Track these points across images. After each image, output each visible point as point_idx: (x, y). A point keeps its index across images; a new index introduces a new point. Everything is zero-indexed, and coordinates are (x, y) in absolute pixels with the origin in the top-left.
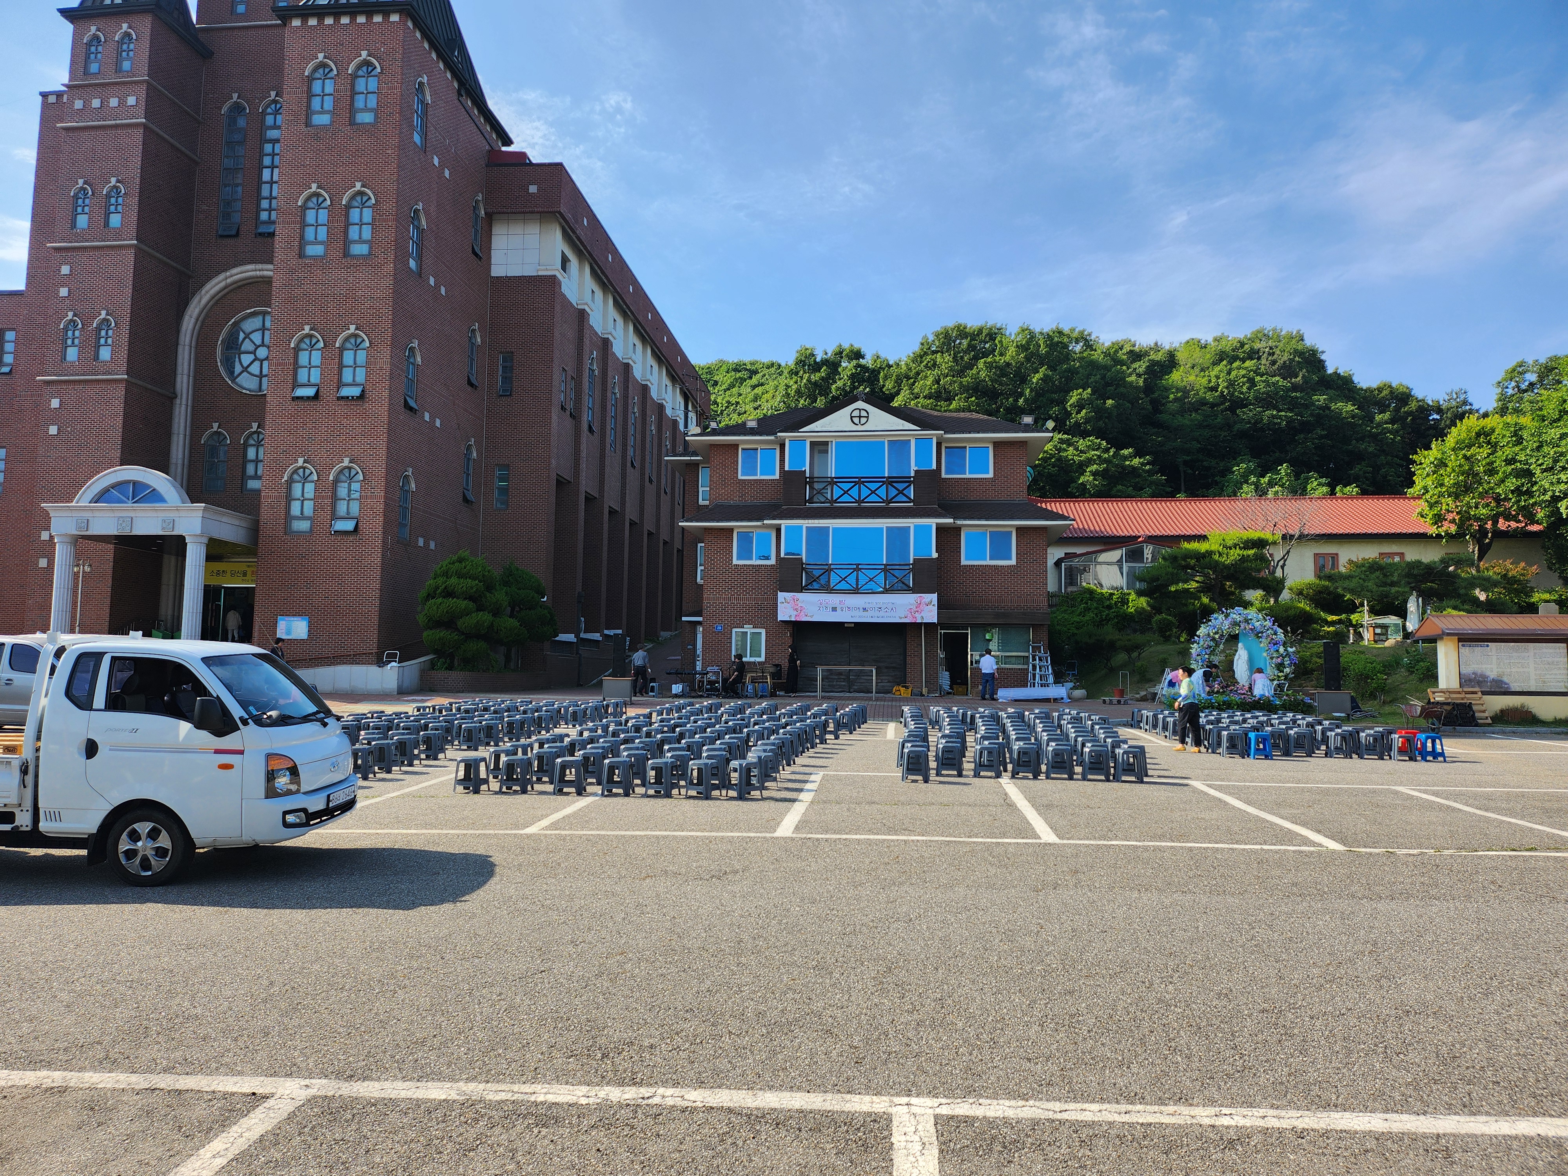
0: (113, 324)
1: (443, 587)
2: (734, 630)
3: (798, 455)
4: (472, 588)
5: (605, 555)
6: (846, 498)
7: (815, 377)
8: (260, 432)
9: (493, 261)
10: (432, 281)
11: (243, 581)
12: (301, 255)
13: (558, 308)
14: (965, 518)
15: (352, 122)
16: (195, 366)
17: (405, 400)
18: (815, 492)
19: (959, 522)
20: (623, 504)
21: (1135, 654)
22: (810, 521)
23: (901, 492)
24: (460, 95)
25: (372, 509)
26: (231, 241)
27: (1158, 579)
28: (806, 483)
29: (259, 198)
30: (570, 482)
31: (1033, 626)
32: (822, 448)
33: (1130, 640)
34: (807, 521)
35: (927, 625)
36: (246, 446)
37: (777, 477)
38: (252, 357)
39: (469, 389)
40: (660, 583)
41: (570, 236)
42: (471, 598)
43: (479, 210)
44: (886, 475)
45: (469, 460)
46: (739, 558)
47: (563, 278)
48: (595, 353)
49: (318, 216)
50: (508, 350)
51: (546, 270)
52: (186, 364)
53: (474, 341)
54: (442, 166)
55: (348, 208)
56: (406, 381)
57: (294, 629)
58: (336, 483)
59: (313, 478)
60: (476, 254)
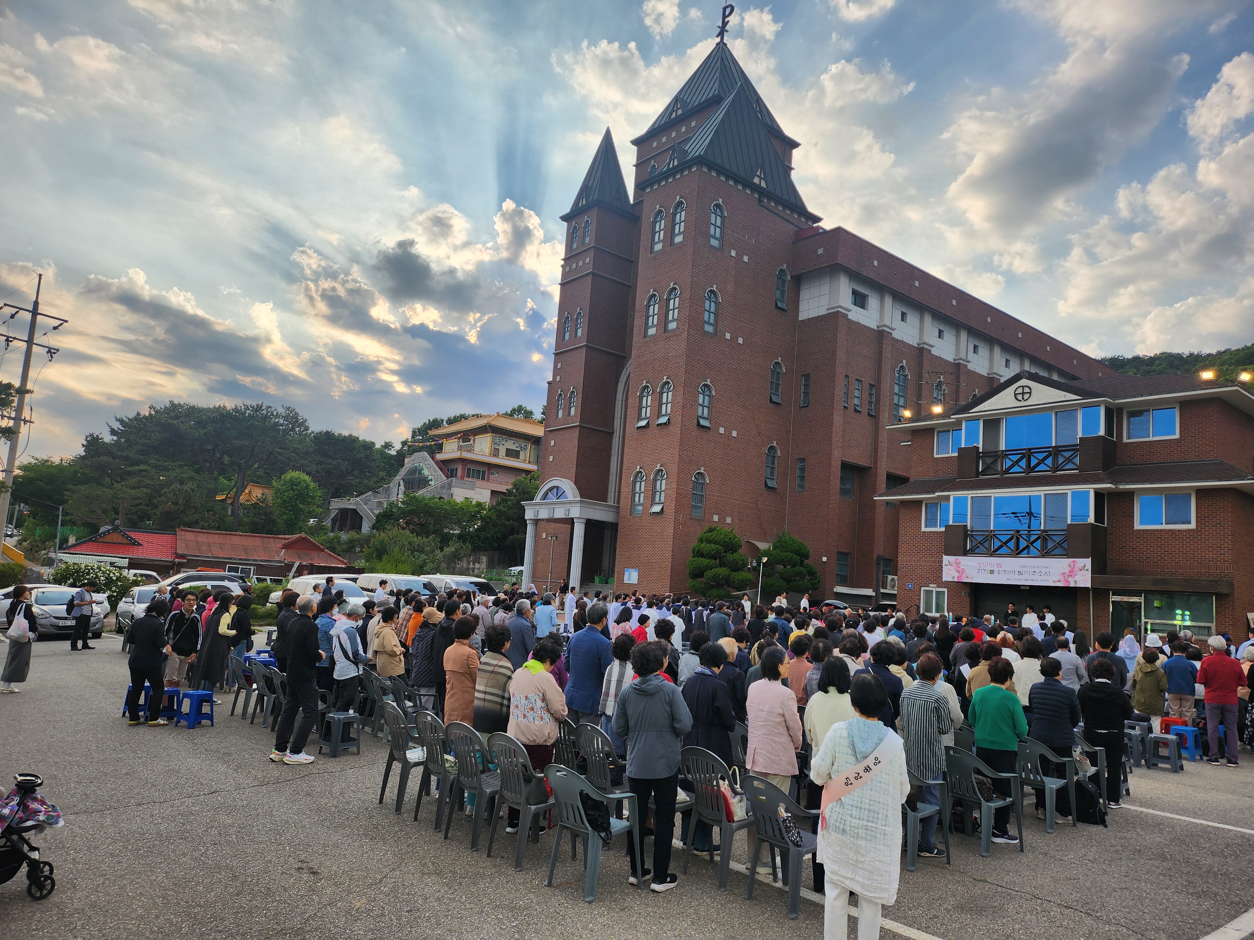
0: (576, 394)
2: (923, 589)
3: (972, 433)
4: (713, 550)
6: (1015, 469)
9: (801, 310)
12: (645, 335)
13: (841, 335)
14: (1139, 482)
17: (698, 420)
18: (987, 465)
22: (974, 492)
23: (1067, 460)
24: (760, 201)
25: (670, 497)
28: (980, 457)
30: (869, 468)
31: (1218, 595)
32: (994, 424)
34: (971, 492)
35: (1084, 590)
39: (772, 406)
41: (858, 278)
42: (714, 557)
43: (785, 275)
44: (1054, 445)
45: (774, 457)
46: (926, 526)
47: (849, 311)
48: (904, 362)
49: (655, 309)
50: (807, 373)
51: (832, 308)
52: (619, 412)
53: (779, 371)
54: (740, 255)
55: (668, 300)
56: (700, 408)
57: (632, 577)
58: (655, 480)
59: (645, 478)
60: (779, 308)
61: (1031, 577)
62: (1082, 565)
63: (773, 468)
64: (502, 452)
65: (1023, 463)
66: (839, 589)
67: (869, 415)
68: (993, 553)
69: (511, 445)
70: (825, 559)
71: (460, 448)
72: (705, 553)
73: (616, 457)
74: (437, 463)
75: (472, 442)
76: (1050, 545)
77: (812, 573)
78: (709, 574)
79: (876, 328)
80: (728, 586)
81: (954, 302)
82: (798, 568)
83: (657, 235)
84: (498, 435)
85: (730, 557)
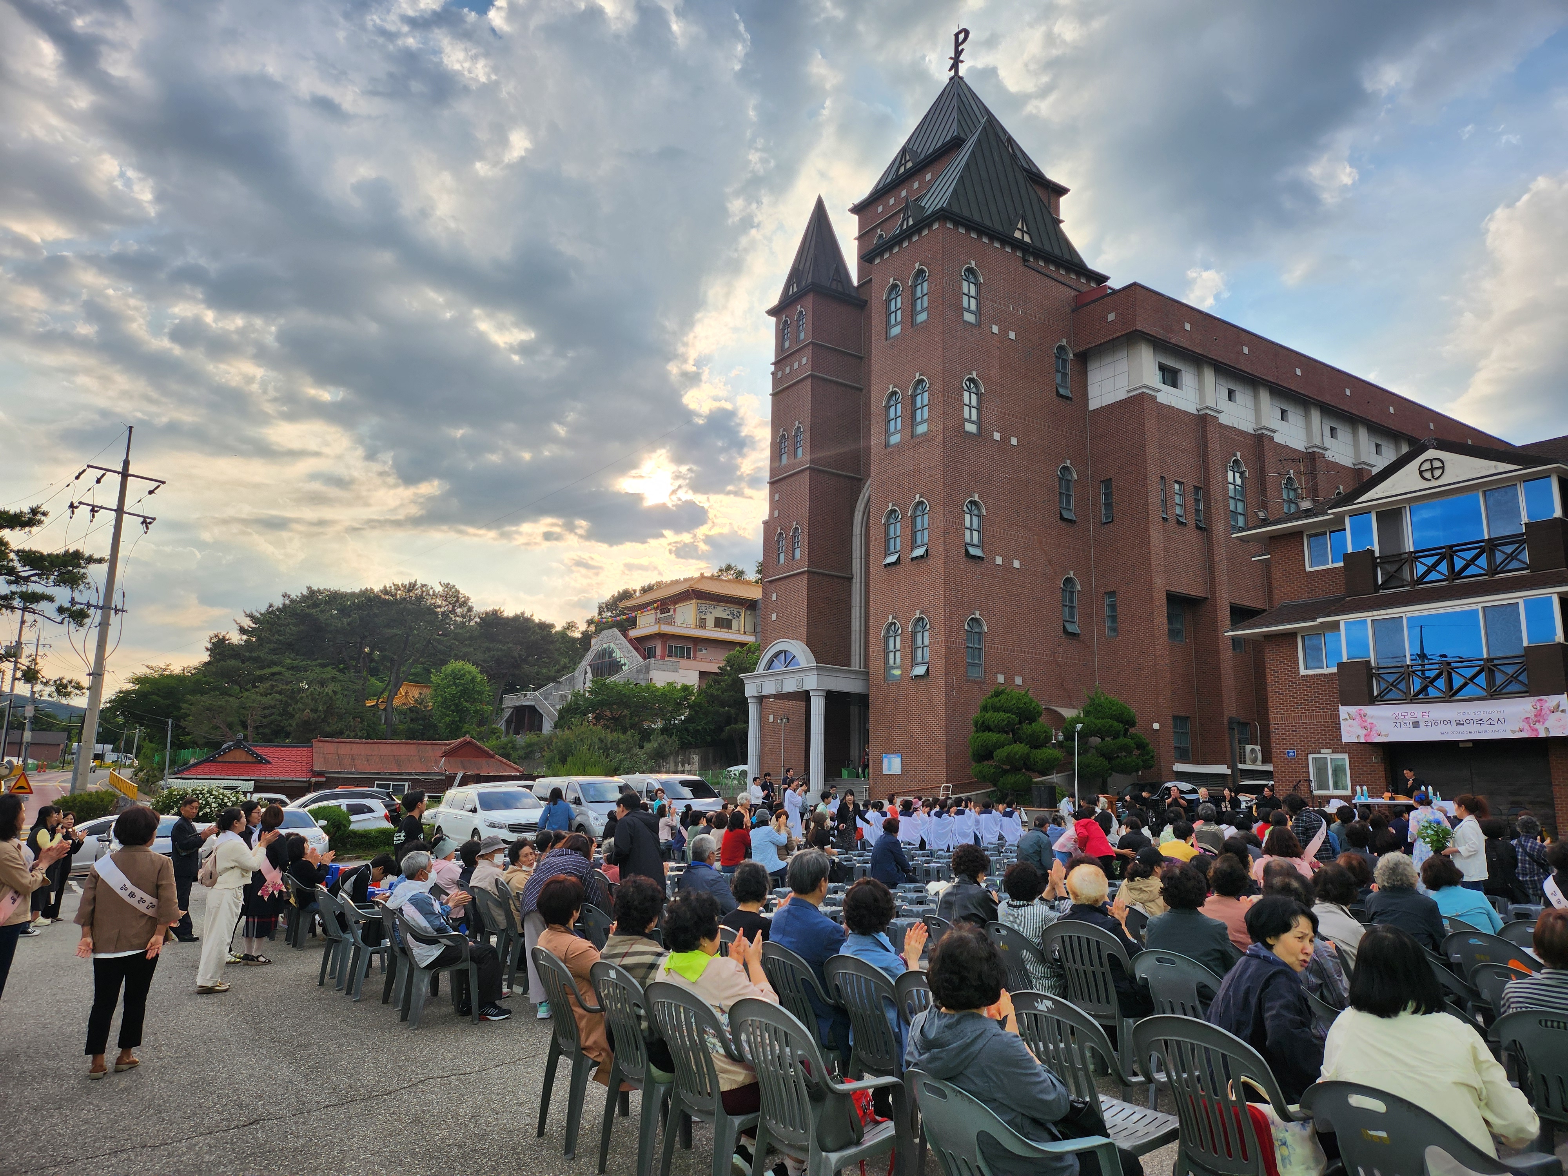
0: (801, 531)
2: (1310, 756)
6: (1433, 576)
9: (1090, 397)
12: (887, 444)
13: (1151, 423)
15: (914, 325)
17: (966, 550)
18: (1389, 575)
22: (1375, 613)
23: (1509, 557)
24: (1025, 261)
25: (937, 653)
28: (1377, 564)
30: (1207, 598)
32: (1395, 515)
37: (1341, 563)
39: (1062, 524)
41: (1168, 347)
43: (1066, 354)
44: (1486, 537)
45: (1072, 593)
47: (1158, 391)
48: (1239, 454)
49: (896, 411)
50: (1107, 478)
51: (1135, 389)
52: (858, 550)
53: (1069, 478)
54: (1004, 331)
55: (914, 396)
56: (968, 533)
57: (893, 765)
58: (914, 633)
59: (900, 631)
60: (1062, 396)
61: (1478, 727)
62: (1554, 703)
63: (1072, 608)
64: (710, 622)
65: (1443, 567)
66: (1179, 767)
67: (1198, 527)
68: (1413, 699)
69: (720, 612)
70: (1156, 726)
71: (658, 621)
72: (992, 726)
73: (858, 608)
74: (631, 641)
75: (672, 612)
76: (1500, 679)
77: (1141, 746)
78: (1001, 753)
79: (1195, 412)
80: (1028, 769)
81: (1298, 372)
82: (1122, 740)
83: (893, 315)
84: (704, 602)
85: (1028, 729)
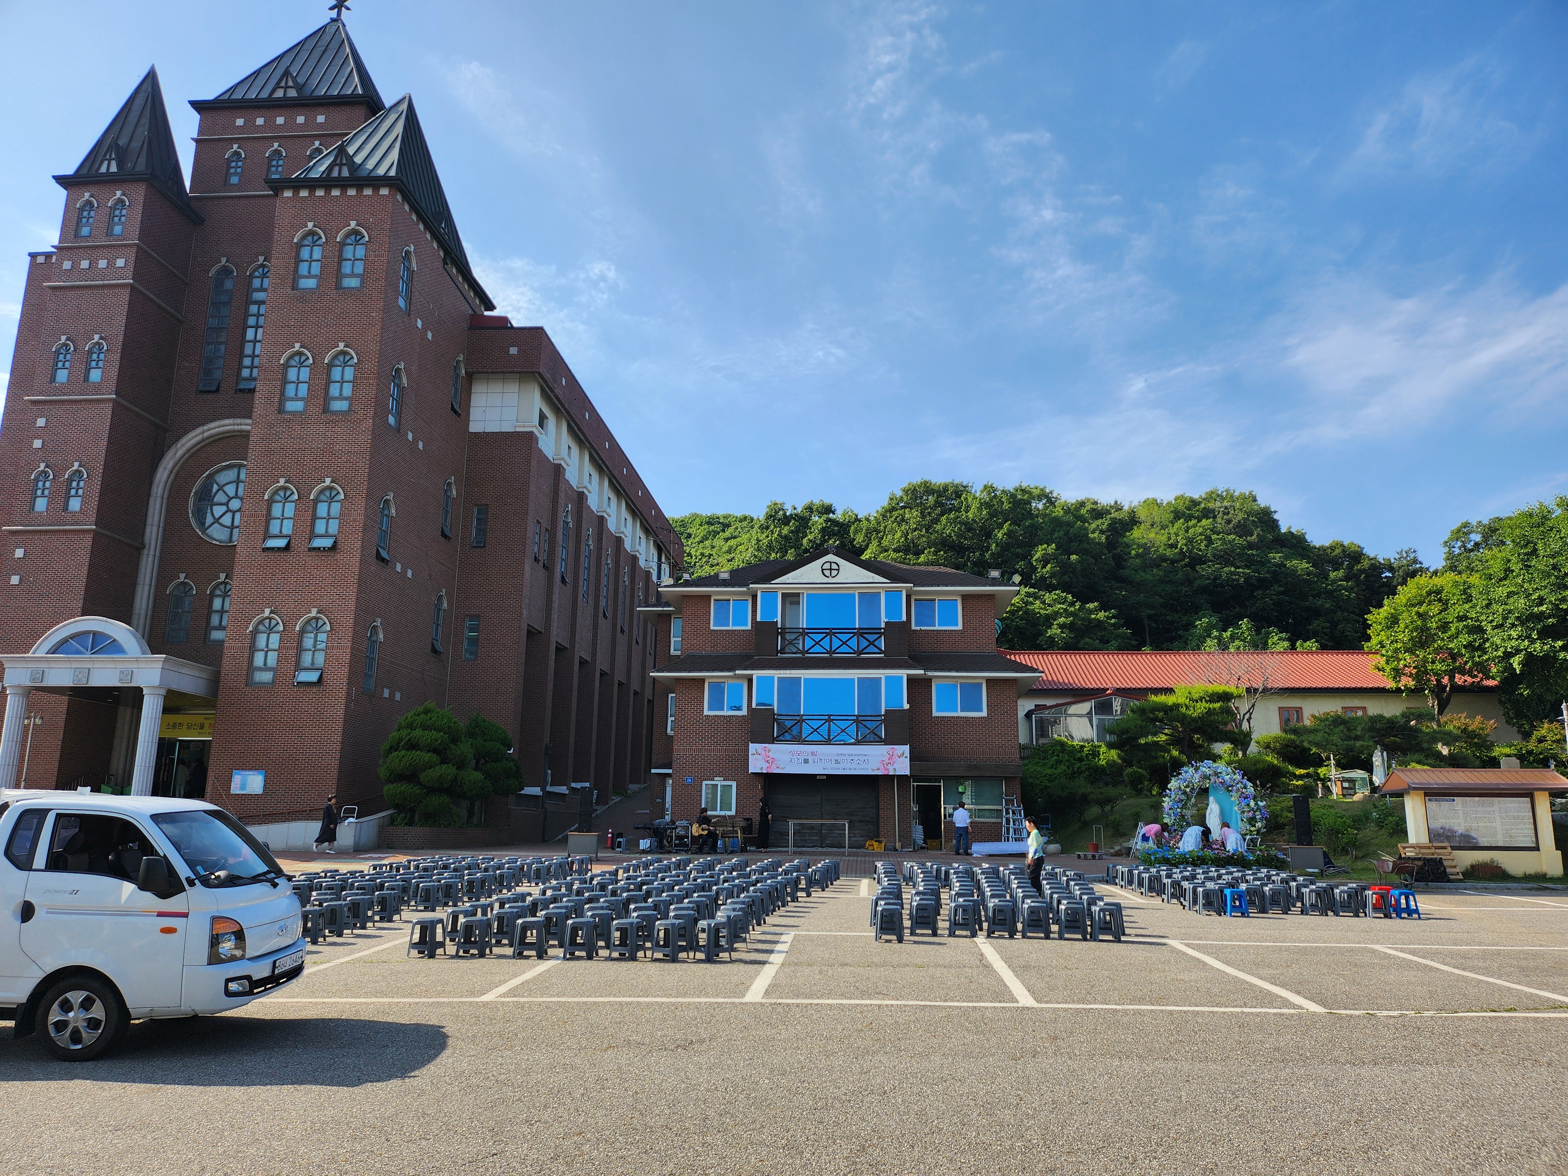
0: (85, 476)
1: (407, 739)
2: (704, 783)
3: (769, 607)
5: (574, 706)
6: (817, 649)
7: (785, 531)
8: (227, 583)
9: (471, 418)
10: (410, 436)
11: (200, 735)
12: (281, 410)
13: (534, 463)
14: (936, 670)
15: (338, 286)
16: (166, 515)
17: (378, 551)
18: (787, 643)
19: (930, 674)
20: (594, 654)
21: (1108, 808)
22: (782, 672)
23: (872, 643)
24: (445, 263)
25: (337, 660)
26: (210, 397)
27: (1127, 732)
28: (778, 633)
29: (242, 355)
30: (541, 632)
31: (1006, 778)
32: (795, 599)
33: (1102, 793)
34: (778, 672)
35: (901, 778)
36: (212, 596)
37: (749, 627)
38: (224, 508)
39: (443, 540)
40: (630, 733)
41: (548, 395)
42: (435, 751)
43: (460, 368)
44: (857, 627)
45: (440, 610)
46: (710, 709)
47: (536, 432)
48: (569, 506)
49: (301, 374)
50: (483, 502)
51: (522, 426)
52: (157, 515)
53: (450, 494)
54: (425, 329)
55: (331, 366)
56: (379, 532)
57: (249, 783)
58: (303, 633)
59: (279, 628)
60: (454, 410)
62: (901, 752)
63: (438, 625)
65: (825, 643)
68: (804, 741)
72: (421, 745)
79: (554, 461)
83: (306, 265)
